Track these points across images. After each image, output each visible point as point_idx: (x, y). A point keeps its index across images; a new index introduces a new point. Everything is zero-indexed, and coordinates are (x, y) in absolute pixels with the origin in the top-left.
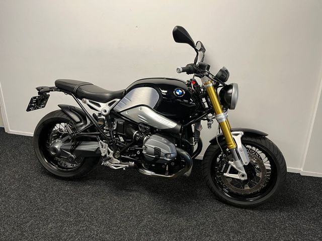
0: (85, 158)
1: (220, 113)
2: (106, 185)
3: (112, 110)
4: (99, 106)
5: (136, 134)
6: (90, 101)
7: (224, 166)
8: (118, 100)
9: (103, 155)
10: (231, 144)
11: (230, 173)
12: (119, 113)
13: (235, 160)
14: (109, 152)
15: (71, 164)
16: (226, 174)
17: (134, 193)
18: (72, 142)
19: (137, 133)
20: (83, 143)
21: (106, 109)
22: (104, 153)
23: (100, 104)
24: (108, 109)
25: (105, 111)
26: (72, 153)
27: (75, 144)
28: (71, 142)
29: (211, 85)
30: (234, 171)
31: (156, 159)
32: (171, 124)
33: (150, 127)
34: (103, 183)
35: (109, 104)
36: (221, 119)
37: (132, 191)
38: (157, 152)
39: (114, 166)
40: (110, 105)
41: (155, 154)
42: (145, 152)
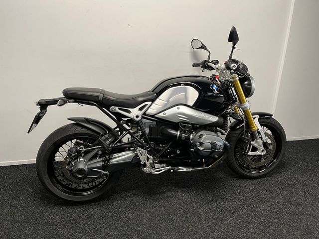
1: (245, 102)
4: (129, 112)
6: (119, 109)
7: (248, 147)
9: (142, 162)
10: (254, 127)
11: (251, 152)
12: (153, 116)
13: (257, 139)
14: (148, 159)
16: (250, 153)
22: (144, 160)
23: (130, 109)
24: (140, 113)
25: (138, 117)
29: (238, 78)
30: (255, 149)
31: (212, 153)
32: (214, 119)
33: (192, 124)
35: (139, 109)
36: (246, 107)
38: (213, 145)
39: (156, 171)
41: (212, 149)
42: (202, 149)
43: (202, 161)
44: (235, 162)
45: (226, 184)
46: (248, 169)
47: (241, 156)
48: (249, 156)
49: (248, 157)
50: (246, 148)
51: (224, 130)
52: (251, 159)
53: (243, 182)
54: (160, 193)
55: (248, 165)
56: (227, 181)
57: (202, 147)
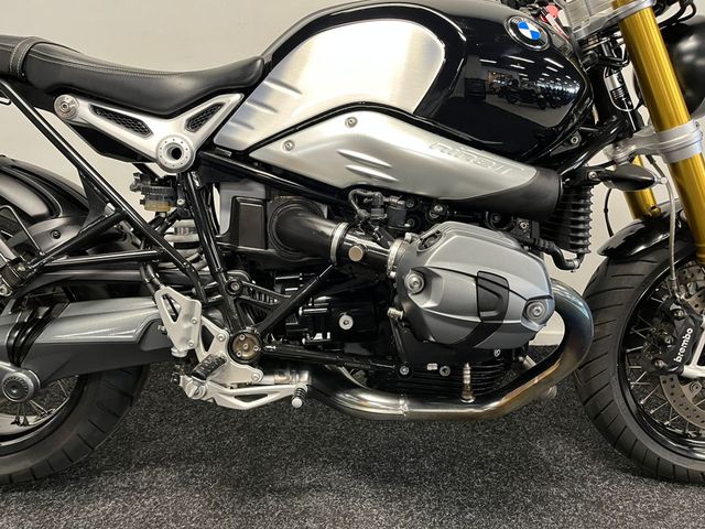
0: (84, 380)
1: (680, 122)
2: (186, 484)
3: (208, 145)
4: (144, 131)
5: (342, 239)
6: (95, 110)
7: (687, 338)
8: (236, 97)
9: (179, 351)
11: (701, 362)
12: (244, 155)
14: (207, 339)
15: (13, 418)
16: (692, 370)
17: (314, 501)
18: (15, 310)
19: (347, 231)
20: (72, 309)
21: (178, 141)
22: (186, 340)
23: (148, 121)
24: (190, 142)
25: (176, 153)
26: (17, 365)
27: (33, 319)
28: (8, 310)
29: (644, 3)
31: (484, 330)
34: (166, 477)
35: (189, 122)
36: (684, 147)
37: (301, 491)
38: (491, 290)
39: (238, 397)
40: (194, 124)
41: (480, 308)
42: (426, 304)
43: (461, 375)
44: (619, 402)
45: (574, 495)
46: (681, 439)
47: (654, 377)
48: (686, 380)
49: (685, 389)
50: (677, 342)
51: (573, 248)
52: (697, 399)
53: (655, 495)
54: (282, 492)
55: (682, 423)
56: (583, 480)
57: (428, 296)
